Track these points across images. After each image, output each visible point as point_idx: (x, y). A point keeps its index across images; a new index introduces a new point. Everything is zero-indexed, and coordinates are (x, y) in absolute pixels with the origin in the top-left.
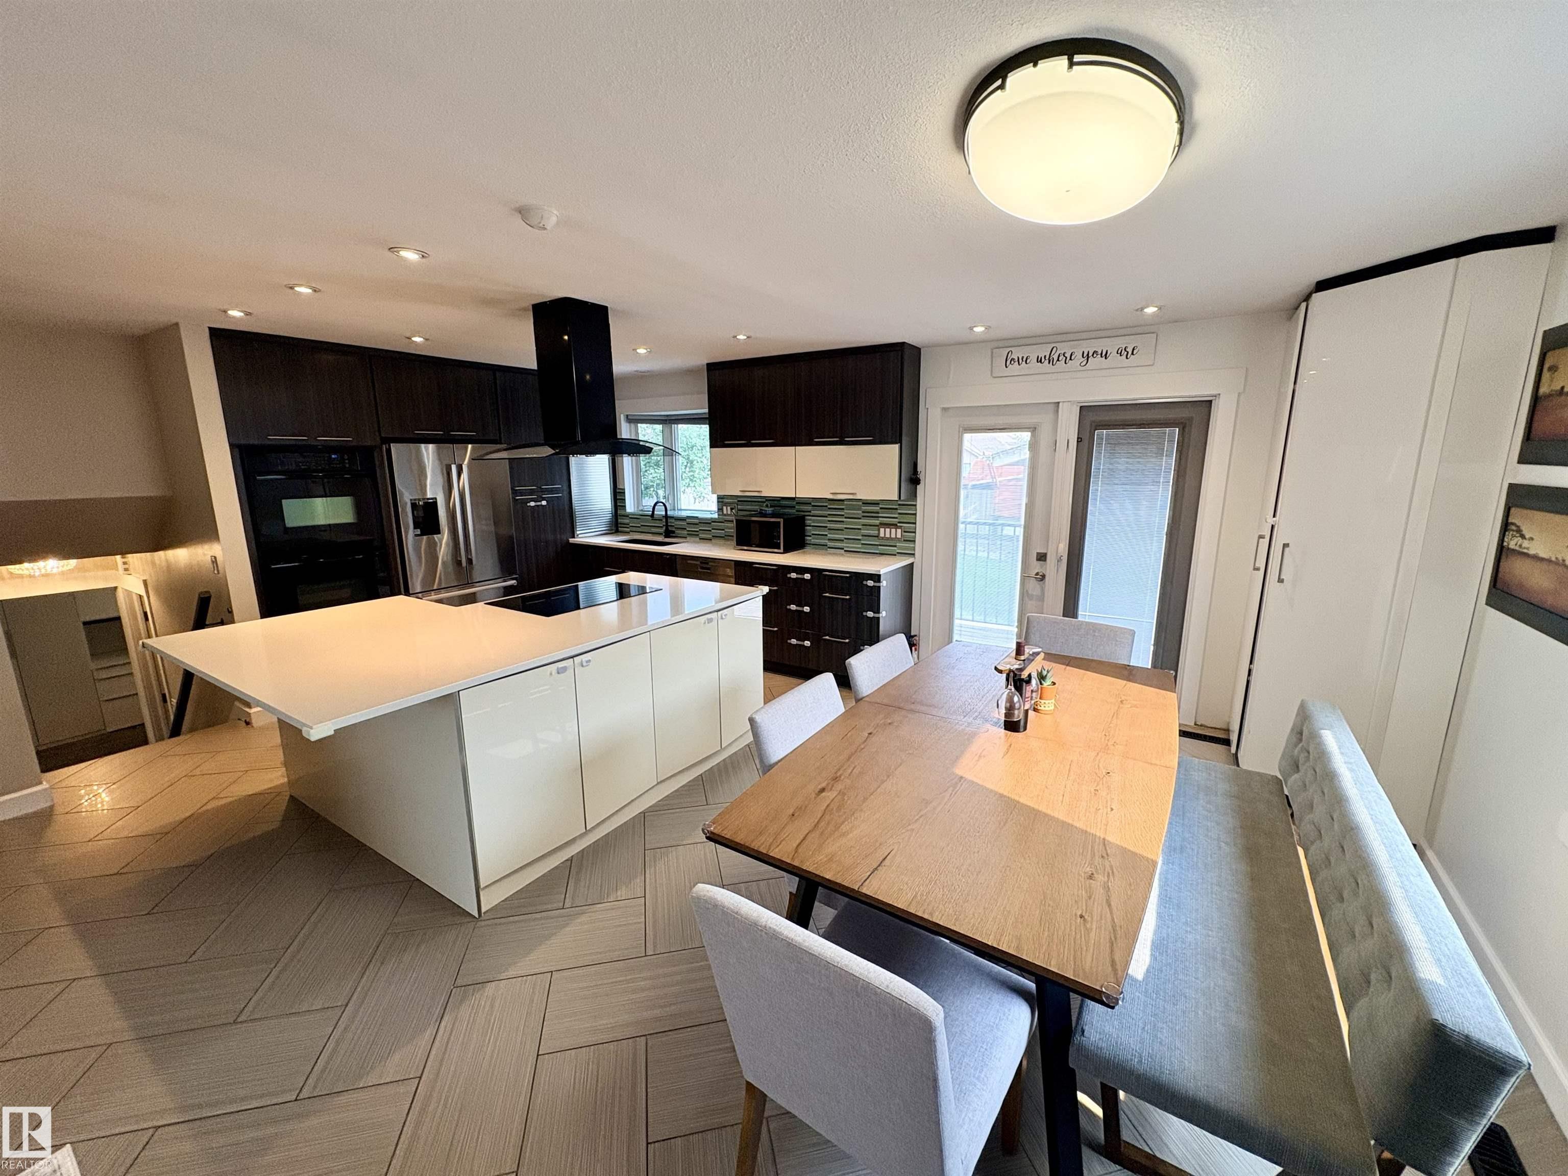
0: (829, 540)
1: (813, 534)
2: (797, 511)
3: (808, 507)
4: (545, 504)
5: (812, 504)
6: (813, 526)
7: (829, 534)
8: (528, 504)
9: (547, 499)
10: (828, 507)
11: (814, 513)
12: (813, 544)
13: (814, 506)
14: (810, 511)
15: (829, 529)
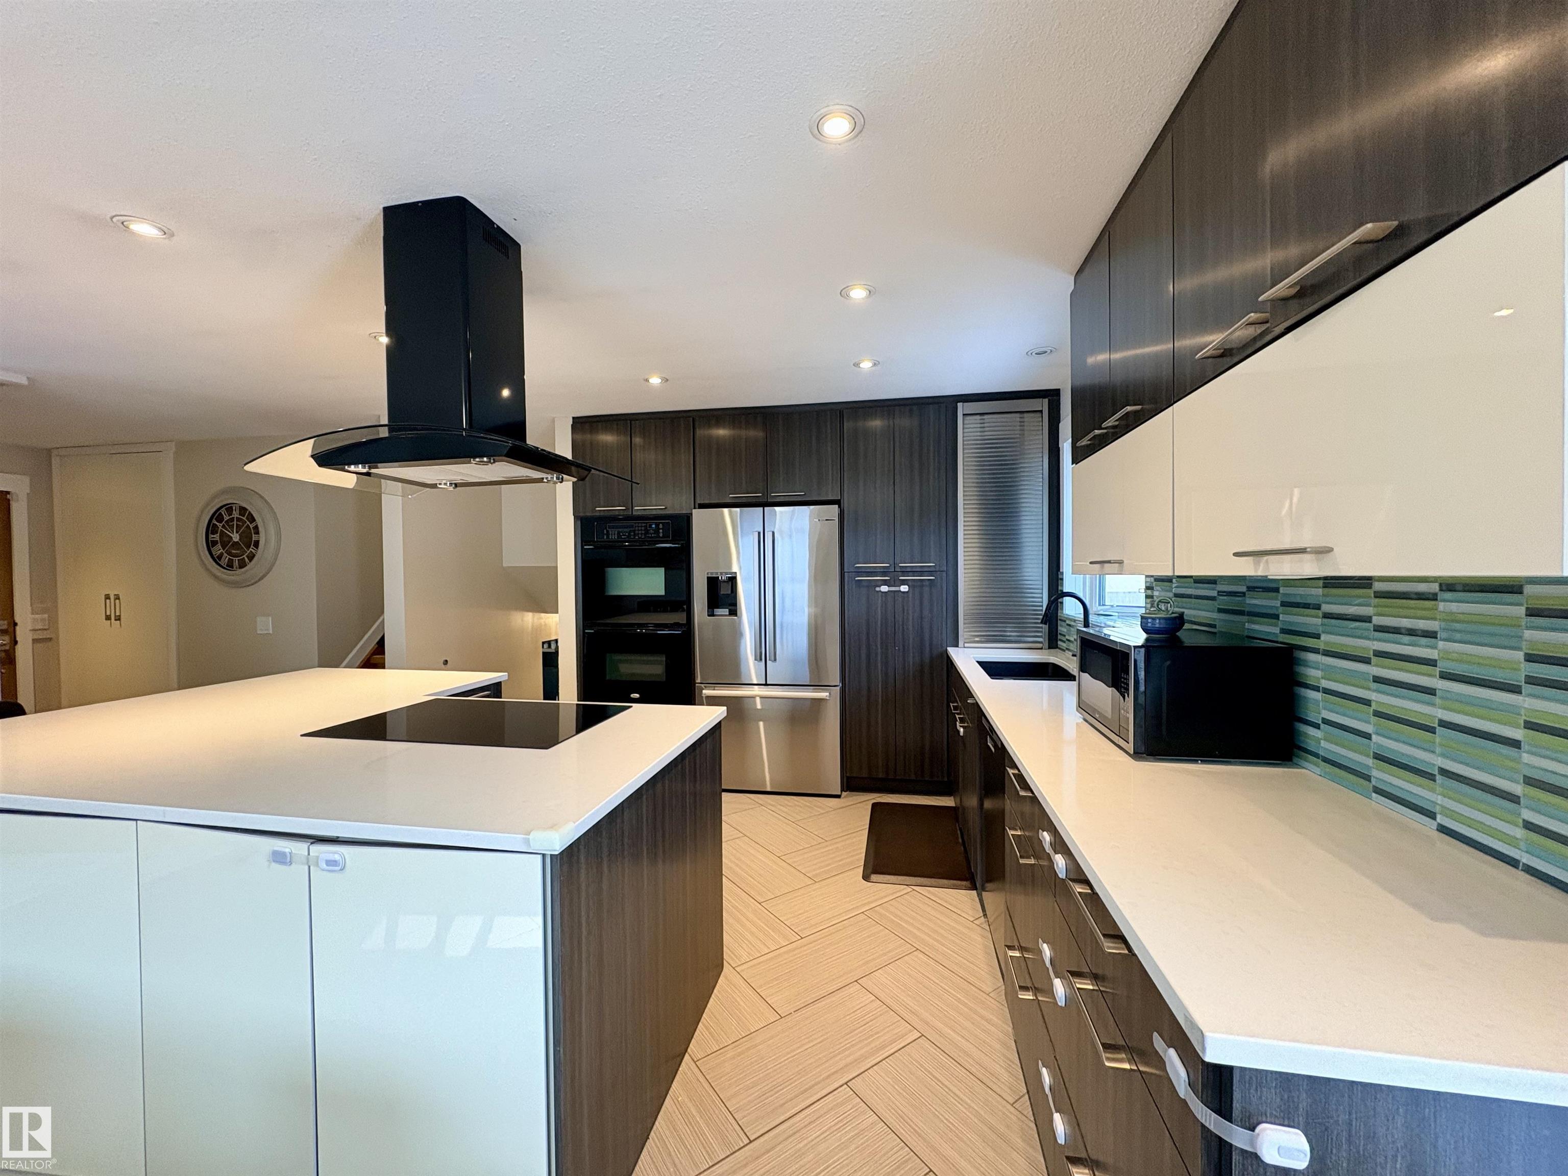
0: (1378, 757)
1: (1326, 722)
2: (1284, 631)
3: (1311, 621)
4: (907, 590)
5: (1326, 608)
6: (1327, 691)
7: (1377, 734)
8: (877, 589)
9: (910, 583)
10: (1376, 620)
11: (1327, 640)
12: (1326, 760)
13: (1327, 616)
14: (1317, 636)
15: (1377, 714)
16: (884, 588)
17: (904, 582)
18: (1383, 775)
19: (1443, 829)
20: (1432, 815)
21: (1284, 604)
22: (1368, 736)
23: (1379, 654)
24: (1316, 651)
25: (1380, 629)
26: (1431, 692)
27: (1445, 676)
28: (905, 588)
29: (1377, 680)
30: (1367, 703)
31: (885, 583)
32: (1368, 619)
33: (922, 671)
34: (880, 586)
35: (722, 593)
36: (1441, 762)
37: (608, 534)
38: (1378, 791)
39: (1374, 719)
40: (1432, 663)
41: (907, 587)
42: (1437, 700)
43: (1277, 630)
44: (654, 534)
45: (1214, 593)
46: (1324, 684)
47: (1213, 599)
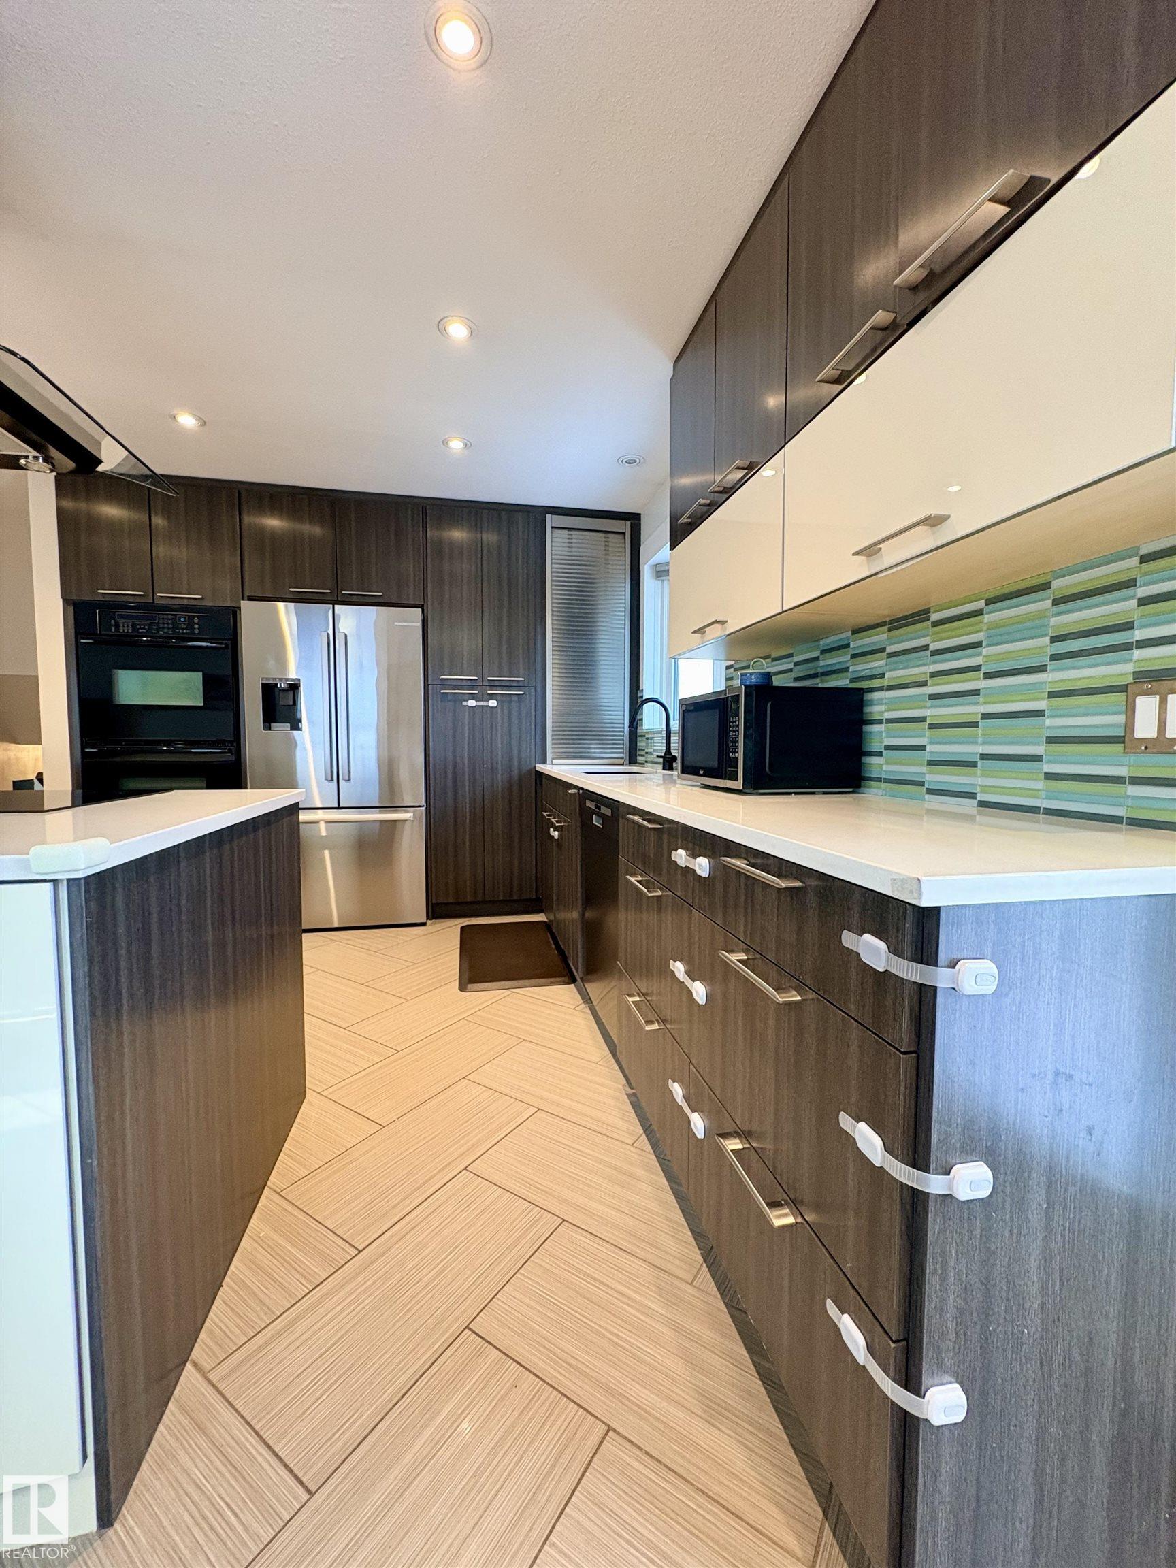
0: (931, 763)
1: (888, 748)
2: (852, 680)
3: (877, 664)
4: (495, 705)
5: (889, 650)
6: (890, 721)
7: (931, 743)
8: (464, 703)
9: (498, 698)
10: (932, 647)
11: (891, 676)
12: (887, 781)
13: (891, 655)
14: (883, 675)
15: (931, 726)
16: (472, 703)
17: (492, 697)
18: (936, 777)
19: (982, 804)
20: (972, 796)
21: (854, 656)
22: (923, 748)
23: (934, 675)
24: (880, 689)
25: (935, 653)
26: (976, 693)
27: (988, 676)
28: (493, 703)
29: (932, 697)
30: (923, 719)
31: (473, 697)
32: (926, 647)
33: (510, 789)
34: (467, 701)
35: (282, 703)
36: (983, 749)
37: (117, 626)
38: (930, 791)
39: (928, 732)
40: (977, 668)
41: (495, 702)
42: (981, 699)
43: (847, 682)
44: (187, 629)
45: (791, 666)
46: (887, 715)
47: (790, 670)
